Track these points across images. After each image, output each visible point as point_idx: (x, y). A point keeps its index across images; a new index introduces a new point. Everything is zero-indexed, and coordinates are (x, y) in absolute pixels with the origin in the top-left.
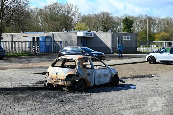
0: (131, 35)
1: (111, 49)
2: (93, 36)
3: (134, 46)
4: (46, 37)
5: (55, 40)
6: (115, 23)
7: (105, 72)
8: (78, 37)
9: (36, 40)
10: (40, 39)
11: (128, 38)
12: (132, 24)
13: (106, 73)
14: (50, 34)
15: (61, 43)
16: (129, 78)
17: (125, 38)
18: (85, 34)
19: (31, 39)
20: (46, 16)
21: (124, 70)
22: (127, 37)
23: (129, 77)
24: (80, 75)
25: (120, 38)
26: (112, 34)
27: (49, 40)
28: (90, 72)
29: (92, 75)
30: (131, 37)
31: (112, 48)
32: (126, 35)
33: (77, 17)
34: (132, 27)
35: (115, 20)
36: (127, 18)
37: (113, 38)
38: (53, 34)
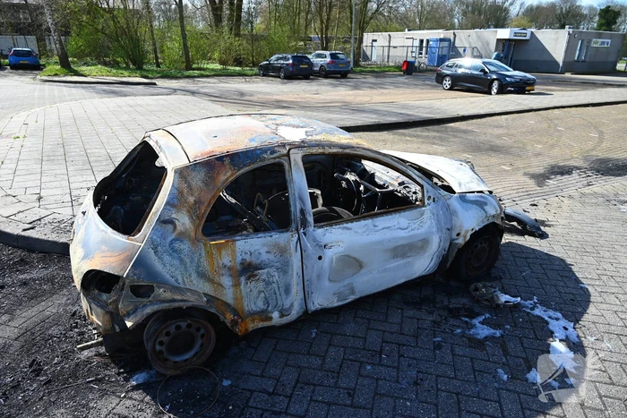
0: (610, 37)
1: (561, 64)
2: (528, 38)
3: (611, 59)
4: (441, 40)
5: (457, 45)
6: (583, 17)
7: (402, 234)
8: (498, 40)
9: (424, 44)
10: (431, 43)
11: (603, 43)
12: (617, 18)
13: (410, 237)
14: (449, 34)
15: (465, 50)
16: (575, 174)
17: (597, 43)
18: (513, 34)
19: (417, 43)
20: (467, 7)
21: (570, 128)
22: (601, 40)
23: (577, 168)
24: (163, 283)
25: (585, 43)
26: (569, 34)
27: (446, 44)
28: (263, 251)
29: (284, 268)
30: (609, 41)
31: (564, 62)
32: (600, 36)
33: (518, 8)
34: (615, 23)
35: (585, 12)
36: (609, 7)
37: (568, 42)
38: (454, 34)
